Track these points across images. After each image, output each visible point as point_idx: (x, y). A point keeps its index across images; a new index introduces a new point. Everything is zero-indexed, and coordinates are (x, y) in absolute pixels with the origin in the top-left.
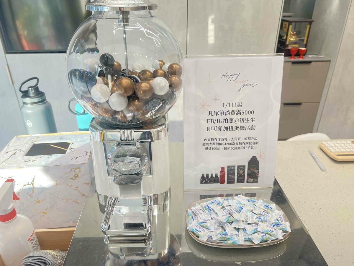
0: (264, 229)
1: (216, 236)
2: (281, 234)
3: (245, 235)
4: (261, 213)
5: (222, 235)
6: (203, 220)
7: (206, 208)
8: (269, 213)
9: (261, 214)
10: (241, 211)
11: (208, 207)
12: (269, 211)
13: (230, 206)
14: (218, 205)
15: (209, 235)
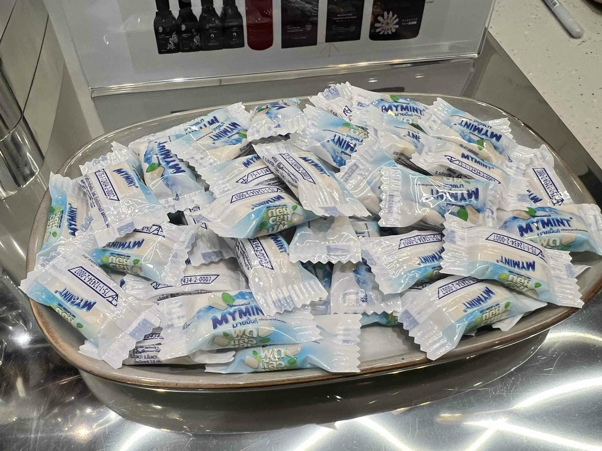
0: (479, 257)
1: (186, 326)
2: (564, 274)
3: (365, 300)
4: (453, 166)
5: (225, 320)
6: (120, 230)
7: (154, 160)
8: (488, 159)
9: (451, 173)
10: (342, 163)
11: (167, 154)
12: (487, 150)
13: (287, 137)
14: (218, 143)
15: (145, 322)
